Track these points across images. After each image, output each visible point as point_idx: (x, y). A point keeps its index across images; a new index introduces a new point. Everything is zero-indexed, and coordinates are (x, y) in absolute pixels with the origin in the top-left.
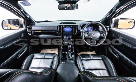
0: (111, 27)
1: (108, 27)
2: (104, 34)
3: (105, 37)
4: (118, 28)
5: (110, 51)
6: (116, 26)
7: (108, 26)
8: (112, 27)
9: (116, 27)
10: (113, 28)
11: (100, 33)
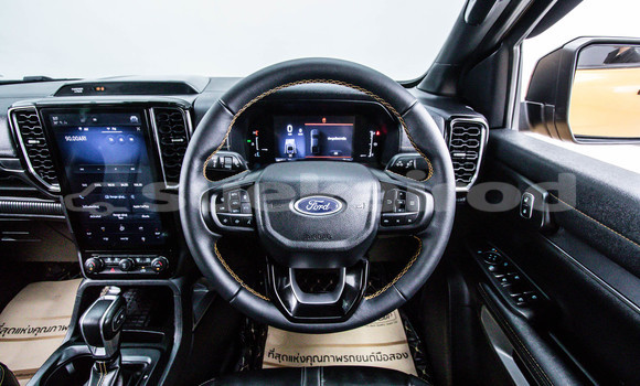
0: (504, 125)
1: (479, 125)
2: (429, 198)
3: (438, 232)
4: (568, 136)
5: (499, 351)
6: (548, 118)
7: (479, 110)
8: (514, 122)
9: (551, 127)
10: (523, 128)
11: (384, 186)
